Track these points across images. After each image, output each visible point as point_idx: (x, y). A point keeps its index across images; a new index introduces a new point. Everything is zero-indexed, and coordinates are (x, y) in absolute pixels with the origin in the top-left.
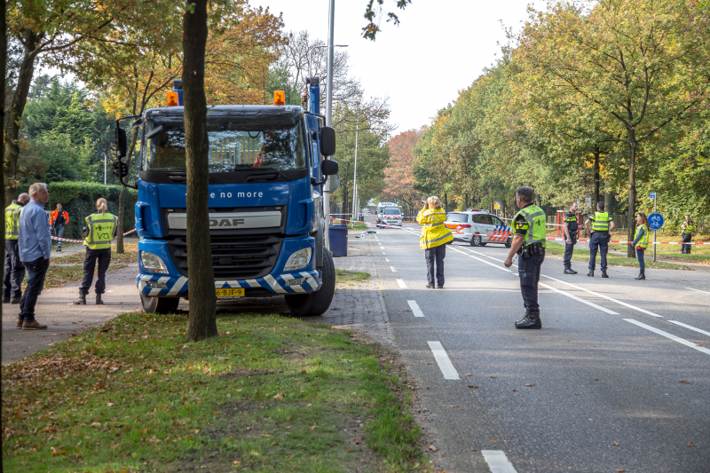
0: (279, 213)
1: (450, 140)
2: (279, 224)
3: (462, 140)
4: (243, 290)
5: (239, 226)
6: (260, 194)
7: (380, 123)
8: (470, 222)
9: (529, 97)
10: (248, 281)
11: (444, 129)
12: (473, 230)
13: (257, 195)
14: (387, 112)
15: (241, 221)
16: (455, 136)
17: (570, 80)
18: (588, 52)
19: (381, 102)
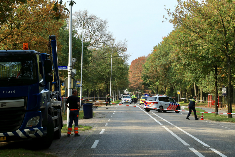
0: (23, 100)
1: (157, 61)
2: (23, 106)
3: (163, 61)
4: (5, 137)
5: (4, 107)
6: (14, 92)
7: (123, 53)
8: (157, 100)
9: (178, 42)
10: (8, 133)
11: (154, 56)
12: (159, 105)
13: (13, 92)
14: (126, 49)
15: (5, 104)
16: (159, 59)
17: (198, 33)
18: (206, 20)
19: (123, 44)
